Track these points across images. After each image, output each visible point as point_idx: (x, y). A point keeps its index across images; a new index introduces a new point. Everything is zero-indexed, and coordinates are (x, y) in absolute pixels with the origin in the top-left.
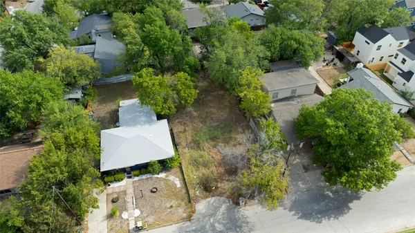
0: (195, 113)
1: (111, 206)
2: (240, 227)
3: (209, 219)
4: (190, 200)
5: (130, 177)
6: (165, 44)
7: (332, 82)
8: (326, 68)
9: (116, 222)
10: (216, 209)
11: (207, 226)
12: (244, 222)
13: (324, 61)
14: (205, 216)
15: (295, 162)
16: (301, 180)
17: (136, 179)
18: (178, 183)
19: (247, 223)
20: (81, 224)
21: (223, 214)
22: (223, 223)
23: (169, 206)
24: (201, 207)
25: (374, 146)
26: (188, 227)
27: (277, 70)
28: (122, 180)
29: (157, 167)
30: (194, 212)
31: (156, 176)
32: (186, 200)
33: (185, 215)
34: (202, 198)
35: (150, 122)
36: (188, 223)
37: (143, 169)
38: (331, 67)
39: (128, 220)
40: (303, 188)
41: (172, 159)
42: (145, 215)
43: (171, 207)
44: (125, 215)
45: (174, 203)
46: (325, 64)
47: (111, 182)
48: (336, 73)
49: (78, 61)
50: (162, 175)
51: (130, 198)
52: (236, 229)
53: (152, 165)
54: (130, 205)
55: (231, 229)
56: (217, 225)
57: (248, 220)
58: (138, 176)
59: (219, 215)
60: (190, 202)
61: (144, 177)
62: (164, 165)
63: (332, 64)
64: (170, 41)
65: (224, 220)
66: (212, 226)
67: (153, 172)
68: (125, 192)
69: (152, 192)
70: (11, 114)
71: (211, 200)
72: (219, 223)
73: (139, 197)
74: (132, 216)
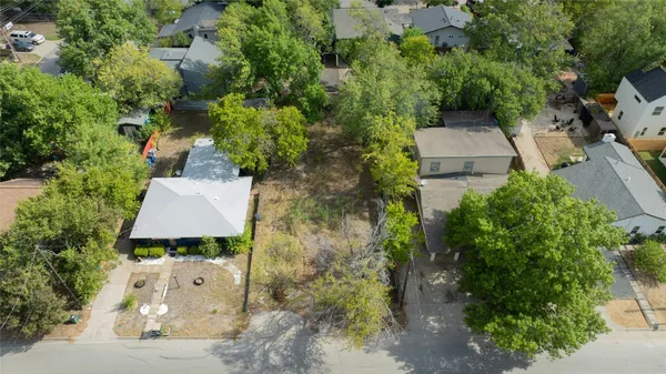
0: (304, 175)
1: (131, 290)
2: (307, 367)
3: (264, 344)
4: (246, 308)
5: (172, 255)
6: (274, 60)
7: (554, 160)
8: (555, 134)
9: (127, 316)
10: (281, 329)
11: (257, 354)
12: (315, 361)
13: (556, 121)
14: (258, 336)
15: (437, 282)
16: (435, 315)
17: (181, 259)
18: (238, 278)
19: (321, 363)
20: (81, 309)
21: (289, 340)
22: (282, 355)
23: (211, 310)
24: (259, 322)
25: (553, 281)
26: (229, 348)
27: (452, 126)
28: (159, 257)
29: (213, 247)
30: (244, 327)
31: (211, 261)
32: (240, 307)
33: (230, 328)
34: (265, 309)
35: (226, 177)
36: (231, 342)
37: (192, 246)
38: (563, 134)
39: (146, 317)
40: (433, 328)
41: (237, 240)
42: (173, 315)
43: (215, 312)
44: (145, 310)
45: (221, 307)
46: (554, 127)
47: (143, 257)
48: (570, 144)
49: (147, 70)
50: (219, 261)
51: (162, 287)
52: (299, 367)
53: (204, 243)
54: (156, 296)
55: (291, 365)
56: (272, 355)
57: (324, 358)
58: (184, 255)
59: (282, 340)
60: (244, 310)
61: (192, 259)
62: (225, 246)
63: (568, 127)
64: (285, 56)
65: (286, 349)
66: (266, 354)
67: (205, 254)
68: (157, 276)
69: (195, 283)
70: (29, 133)
71: (279, 315)
72: (277, 352)
73: (175, 285)
74: (154, 312)
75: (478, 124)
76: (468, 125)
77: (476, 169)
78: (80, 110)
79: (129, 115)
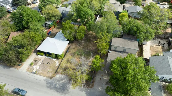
1: (34, 61)
2: (64, 90)
3: (57, 82)
4: (56, 72)
5: (45, 56)
7: (154, 54)
8: (157, 47)
9: (31, 67)
10: (62, 79)
11: (54, 84)
12: (67, 89)
13: (159, 43)
14: (56, 80)
17: (47, 57)
18: (57, 65)
19: (68, 90)
20: (22, 63)
21: (63, 83)
22: (60, 85)
23: (48, 71)
24: (58, 76)
26: (49, 80)
28: (42, 55)
29: (54, 56)
30: (54, 77)
31: (53, 59)
33: (51, 76)
34: (60, 74)
35: (63, 40)
36: (50, 79)
37: (49, 54)
38: (160, 47)
39: (34, 68)
40: (99, 90)
41: (60, 56)
42: (40, 70)
43: (49, 71)
44: (34, 67)
45: (50, 70)
46: (158, 44)
47: (39, 55)
48: (161, 50)
50: (55, 60)
51: (40, 63)
52: (62, 89)
53: (52, 55)
54: (38, 64)
55: (61, 89)
56: (58, 85)
57: (69, 89)
58: (48, 56)
59: (61, 82)
60: (55, 73)
61: (49, 58)
62: (57, 56)
65: (61, 84)
66: (56, 84)
67: (52, 57)
68: (40, 60)
69: (47, 63)
71: (63, 76)
72: (59, 85)
73: (43, 63)
74: (36, 67)
75: (132, 39)
76: (129, 39)
77: (127, 51)
78: (34, 18)
79: (48, 21)
